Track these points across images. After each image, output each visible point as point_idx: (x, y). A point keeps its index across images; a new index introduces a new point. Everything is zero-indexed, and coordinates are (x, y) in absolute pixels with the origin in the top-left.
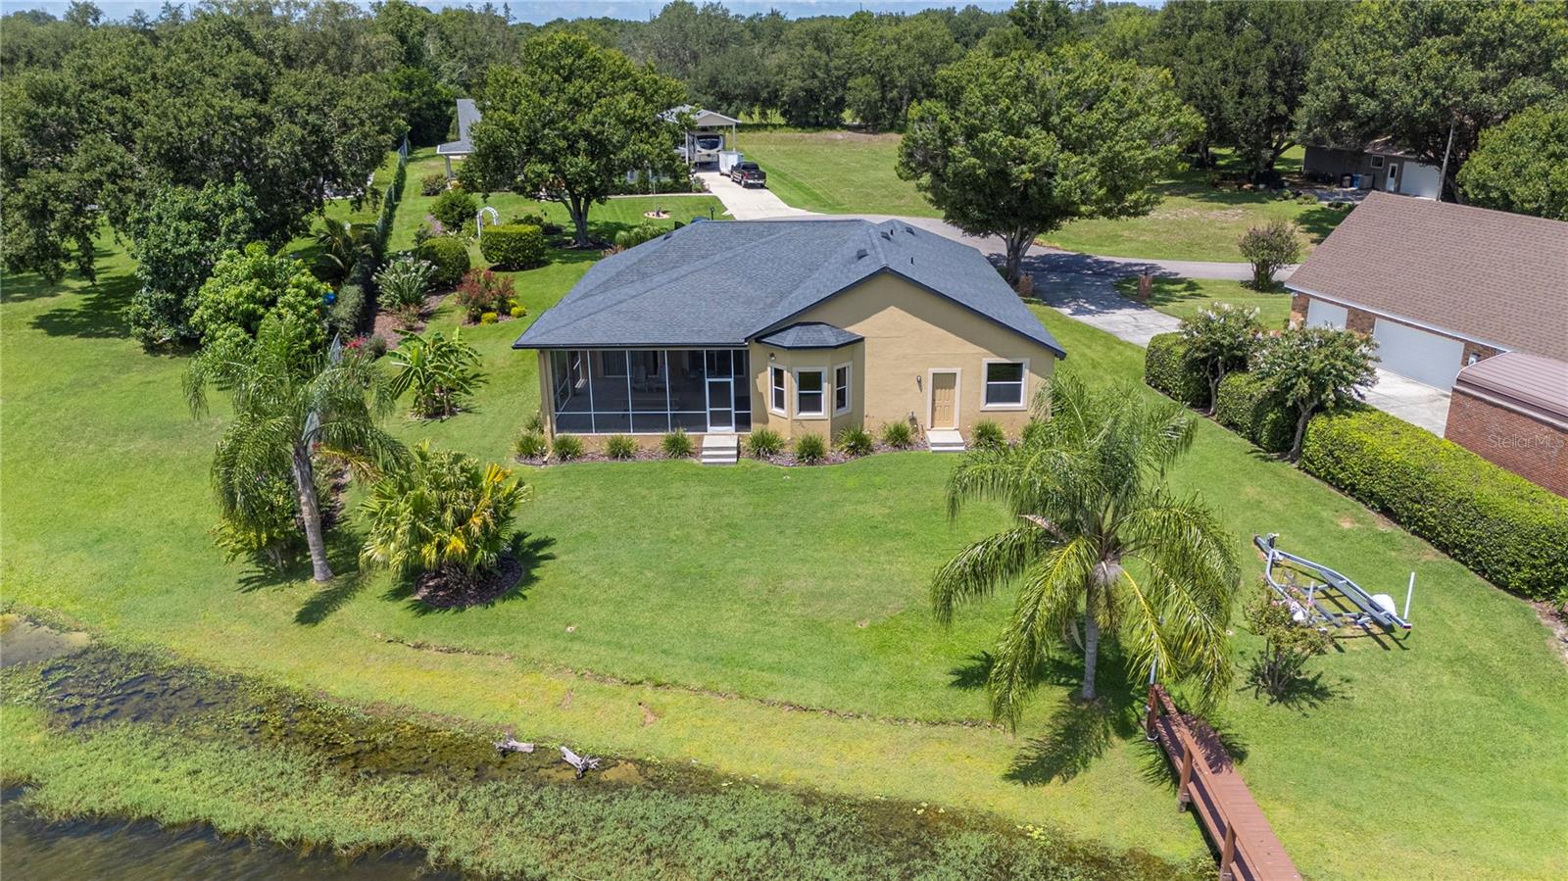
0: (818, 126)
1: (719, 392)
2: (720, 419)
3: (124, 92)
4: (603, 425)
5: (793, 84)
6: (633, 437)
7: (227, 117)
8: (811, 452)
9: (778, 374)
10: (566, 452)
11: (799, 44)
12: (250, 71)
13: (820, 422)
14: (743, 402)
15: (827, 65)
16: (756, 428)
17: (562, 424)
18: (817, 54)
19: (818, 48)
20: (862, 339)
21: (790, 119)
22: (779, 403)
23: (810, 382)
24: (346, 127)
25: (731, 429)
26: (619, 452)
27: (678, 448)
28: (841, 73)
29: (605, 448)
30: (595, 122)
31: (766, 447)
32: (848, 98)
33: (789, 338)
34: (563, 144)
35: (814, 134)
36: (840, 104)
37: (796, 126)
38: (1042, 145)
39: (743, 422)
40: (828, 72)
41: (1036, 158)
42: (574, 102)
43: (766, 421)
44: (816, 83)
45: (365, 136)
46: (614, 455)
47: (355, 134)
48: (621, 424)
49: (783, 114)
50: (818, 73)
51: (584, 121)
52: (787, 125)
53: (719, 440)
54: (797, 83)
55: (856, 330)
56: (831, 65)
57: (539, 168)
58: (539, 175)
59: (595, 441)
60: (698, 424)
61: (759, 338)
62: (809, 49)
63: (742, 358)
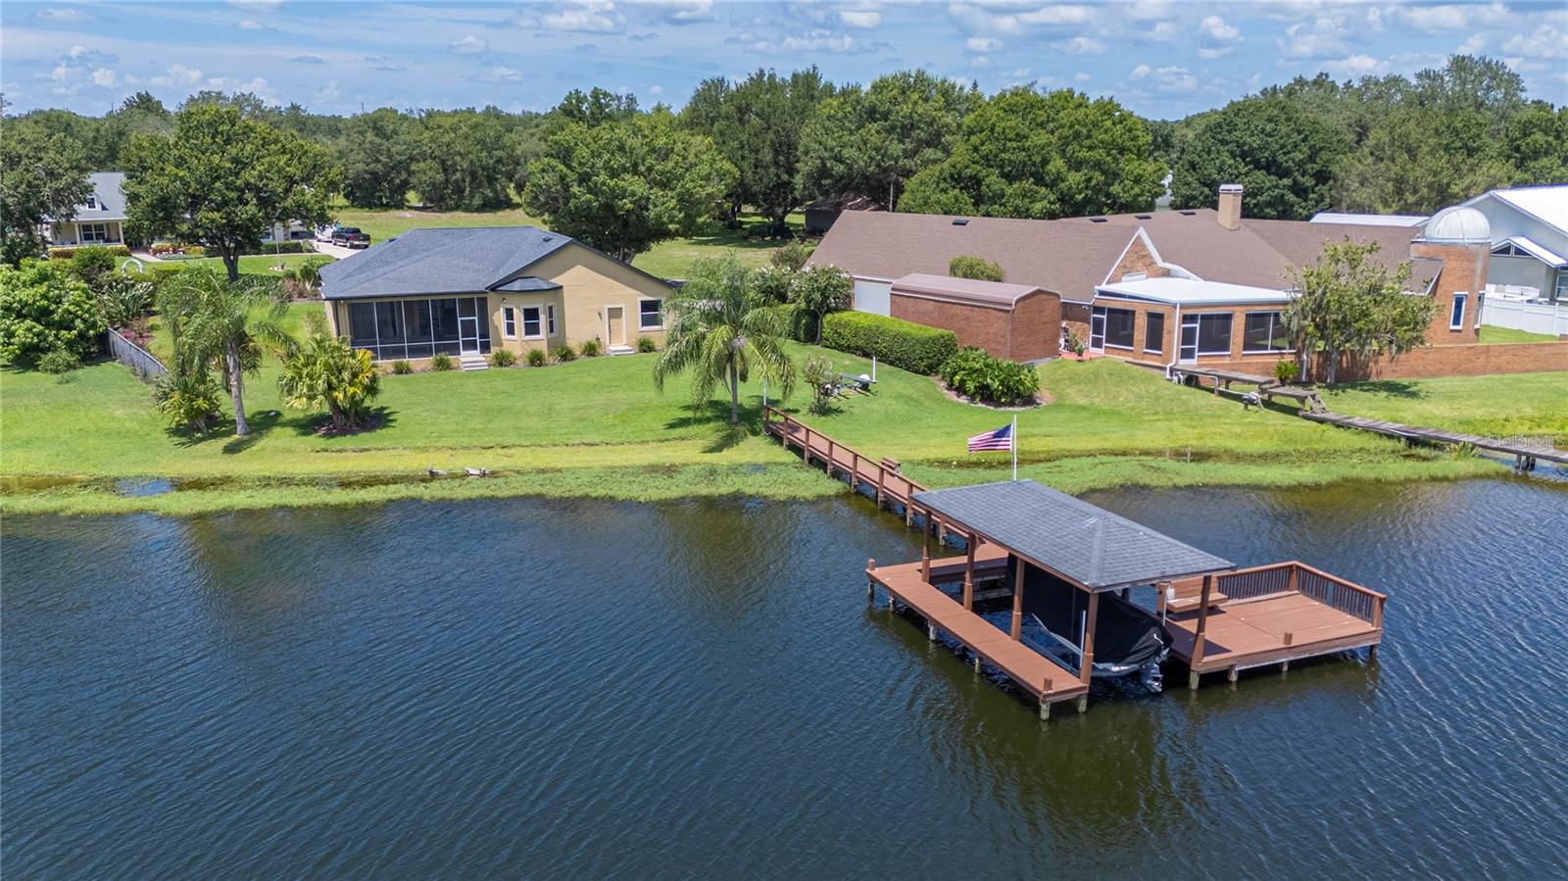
0: (386, 207)
1: (469, 329)
2: (472, 346)
4: (388, 354)
5: (359, 166)
6: (411, 361)
8: (536, 360)
9: (509, 314)
11: (359, 132)
13: (541, 341)
14: (485, 335)
15: (389, 150)
16: (494, 350)
18: (378, 140)
19: (377, 135)
20: (561, 287)
21: (353, 201)
22: (511, 330)
23: (531, 314)
25: (478, 352)
26: (402, 371)
27: (443, 365)
28: (403, 158)
29: (393, 368)
30: (259, 177)
31: (503, 361)
32: (413, 180)
33: (517, 286)
34: (232, 195)
35: (382, 214)
36: (404, 186)
37: (362, 207)
38: (636, 185)
39: (486, 348)
40: (390, 157)
41: (633, 194)
43: (501, 345)
44: (379, 166)
48: (399, 353)
49: (346, 196)
50: (381, 158)
51: (250, 176)
52: (353, 206)
53: (469, 358)
54: (361, 166)
55: (557, 281)
56: (393, 150)
60: (454, 349)
61: (494, 288)
62: (370, 136)
63: (483, 302)
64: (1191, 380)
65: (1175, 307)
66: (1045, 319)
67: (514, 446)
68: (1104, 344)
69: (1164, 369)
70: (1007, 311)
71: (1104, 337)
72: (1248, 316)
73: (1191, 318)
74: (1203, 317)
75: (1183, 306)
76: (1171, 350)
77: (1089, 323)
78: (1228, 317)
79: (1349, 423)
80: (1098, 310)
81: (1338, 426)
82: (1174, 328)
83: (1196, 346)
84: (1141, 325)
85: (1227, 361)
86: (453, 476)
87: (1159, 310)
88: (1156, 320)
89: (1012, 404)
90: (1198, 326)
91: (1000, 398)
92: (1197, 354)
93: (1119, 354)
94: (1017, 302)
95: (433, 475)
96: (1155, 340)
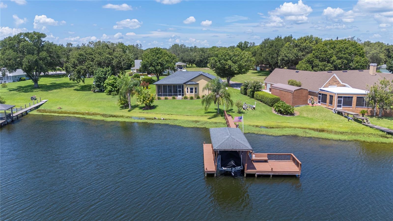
0: (202, 67)
1: (180, 91)
2: (180, 95)
3: (92, 55)
4: (164, 95)
5: (197, 59)
6: (168, 97)
7: (108, 58)
8: (192, 98)
9: (187, 88)
10: (159, 99)
11: (198, 52)
12: (110, 52)
13: (193, 95)
14: (183, 92)
15: (204, 55)
16: (184, 96)
17: (159, 95)
18: (202, 53)
19: (202, 52)
20: (199, 84)
21: (197, 66)
22: (188, 92)
23: (192, 89)
24: (124, 60)
25: (181, 96)
26: (166, 99)
27: (174, 98)
28: (207, 57)
29: (164, 98)
30: (161, 61)
31: (186, 98)
32: (208, 61)
33: (189, 83)
34: (156, 64)
35: (202, 68)
36: (207, 63)
37: (198, 67)
38: (230, 62)
39: (183, 95)
40: (204, 56)
41: (229, 64)
42: (158, 58)
43: (186, 95)
44: (202, 59)
45: (127, 61)
46: (165, 99)
47: (125, 61)
48: (167, 95)
49: (196, 65)
50: (202, 57)
51: (160, 61)
52: (196, 67)
53: (180, 97)
54: (198, 59)
55: (198, 82)
56: (205, 55)
57: (152, 68)
58: (152, 69)
59: (163, 98)
60: (177, 95)
61: (185, 83)
62: (201, 52)
63: (183, 86)
64: (339, 113)
65: (335, 94)
66: (303, 95)
67: (173, 114)
68: (321, 103)
69: (332, 109)
70: (292, 93)
71: (321, 101)
72: (357, 97)
73: (341, 97)
74: (344, 97)
75: (338, 94)
76: (334, 105)
77: (318, 97)
78: (352, 97)
79: (373, 127)
80: (320, 94)
81: (371, 127)
82: (335, 100)
83: (342, 104)
84: (328, 97)
85: (351, 109)
86: (159, 119)
87: (332, 94)
88: (331, 97)
89: (287, 115)
90: (342, 99)
91: (284, 113)
92: (342, 106)
93: (324, 105)
94: (294, 91)
95: (155, 119)
96: (331, 103)
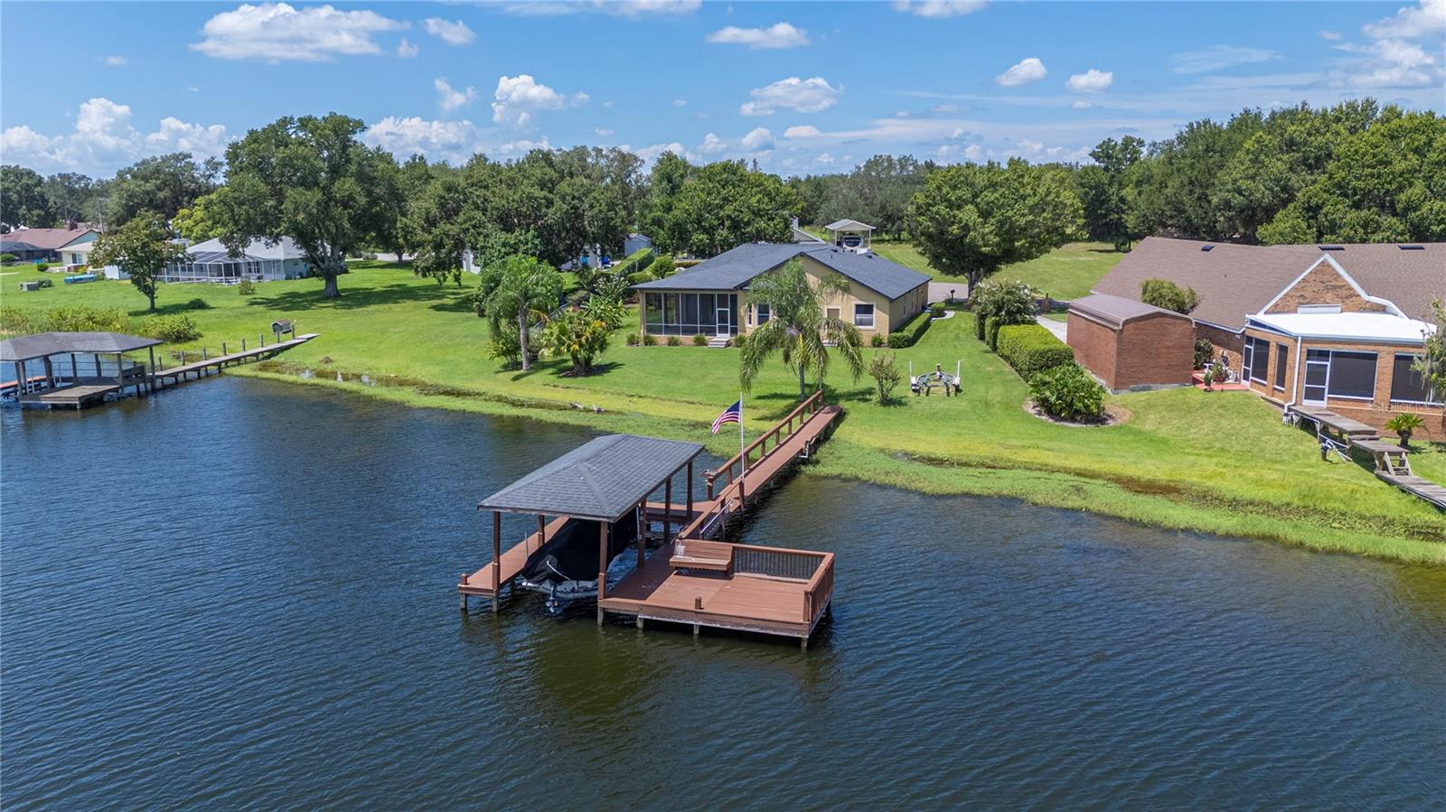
1: (723, 318)
2: (723, 330)
4: (668, 330)
6: (681, 337)
9: (750, 306)
10: (649, 342)
14: (734, 322)
16: (738, 334)
17: (650, 329)
22: (750, 322)
23: (763, 310)
25: (728, 335)
26: (673, 343)
27: (700, 342)
29: (666, 341)
31: (742, 342)
33: (755, 286)
39: (734, 331)
41: (961, 221)
42: (725, 199)
43: (744, 331)
46: (669, 344)
48: (676, 330)
51: (729, 210)
53: (722, 339)
57: (701, 237)
58: (701, 240)
59: (662, 338)
60: (711, 332)
61: (741, 287)
63: (734, 298)
64: (1307, 424)
65: (1296, 341)
66: (1170, 344)
68: (1251, 378)
69: (1283, 406)
70: (1114, 331)
71: (1250, 369)
72: (1398, 358)
73: (1323, 355)
74: (1337, 355)
75: (1306, 340)
76: (1292, 388)
77: (1241, 354)
78: (1374, 357)
80: (1249, 340)
82: (1297, 364)
83: (1326, 387)
84: (1273, 354)
85: (1369, 407)
86: (587, 410)
87: (1285, 342)
88: (1283, 350)
89: (1073, 420)
90: (1329, 364)
92: (1326, 395)
93: (1258, 389)
94: (1126, 323)
95: (575, 407)
96: (1281, 380)
